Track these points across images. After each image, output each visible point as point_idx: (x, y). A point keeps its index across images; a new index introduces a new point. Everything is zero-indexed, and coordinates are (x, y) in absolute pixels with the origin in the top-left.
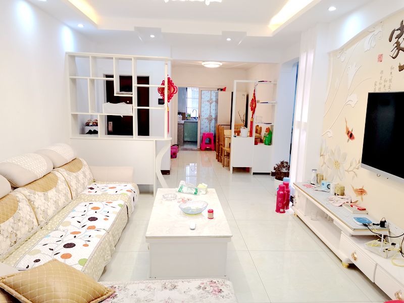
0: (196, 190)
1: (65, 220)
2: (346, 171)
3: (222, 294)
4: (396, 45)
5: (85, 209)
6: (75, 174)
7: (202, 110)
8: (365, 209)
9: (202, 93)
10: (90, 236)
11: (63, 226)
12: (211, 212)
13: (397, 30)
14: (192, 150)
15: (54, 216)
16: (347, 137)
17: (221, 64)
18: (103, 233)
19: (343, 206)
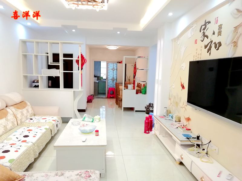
0: (93, 119)
1: (9, 137)
2: (181, 107)
3: (90, 178)
4: (203, 34)
5: (23, 130)
6: (21, 110)
7: (108, 75)
8: (190, 130)
9: (108, 64)
10: (21, 146)
11: (7, 140)
12: (97, 131)
13: (203, 25)
14: (102, 98)
15: (3, 135)
16: (181, 88)
17: (118, 47)
18: (30, 144)
19: (178, 128)
